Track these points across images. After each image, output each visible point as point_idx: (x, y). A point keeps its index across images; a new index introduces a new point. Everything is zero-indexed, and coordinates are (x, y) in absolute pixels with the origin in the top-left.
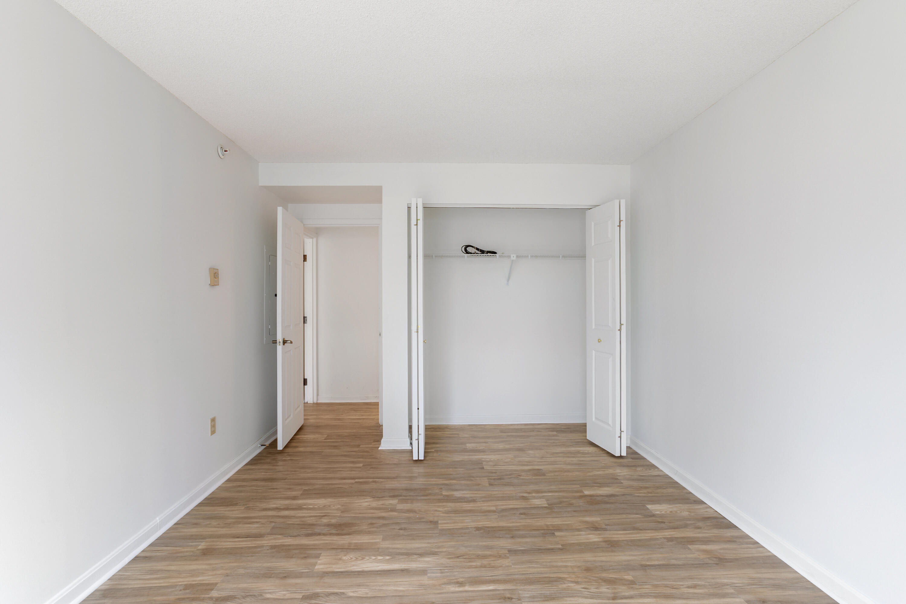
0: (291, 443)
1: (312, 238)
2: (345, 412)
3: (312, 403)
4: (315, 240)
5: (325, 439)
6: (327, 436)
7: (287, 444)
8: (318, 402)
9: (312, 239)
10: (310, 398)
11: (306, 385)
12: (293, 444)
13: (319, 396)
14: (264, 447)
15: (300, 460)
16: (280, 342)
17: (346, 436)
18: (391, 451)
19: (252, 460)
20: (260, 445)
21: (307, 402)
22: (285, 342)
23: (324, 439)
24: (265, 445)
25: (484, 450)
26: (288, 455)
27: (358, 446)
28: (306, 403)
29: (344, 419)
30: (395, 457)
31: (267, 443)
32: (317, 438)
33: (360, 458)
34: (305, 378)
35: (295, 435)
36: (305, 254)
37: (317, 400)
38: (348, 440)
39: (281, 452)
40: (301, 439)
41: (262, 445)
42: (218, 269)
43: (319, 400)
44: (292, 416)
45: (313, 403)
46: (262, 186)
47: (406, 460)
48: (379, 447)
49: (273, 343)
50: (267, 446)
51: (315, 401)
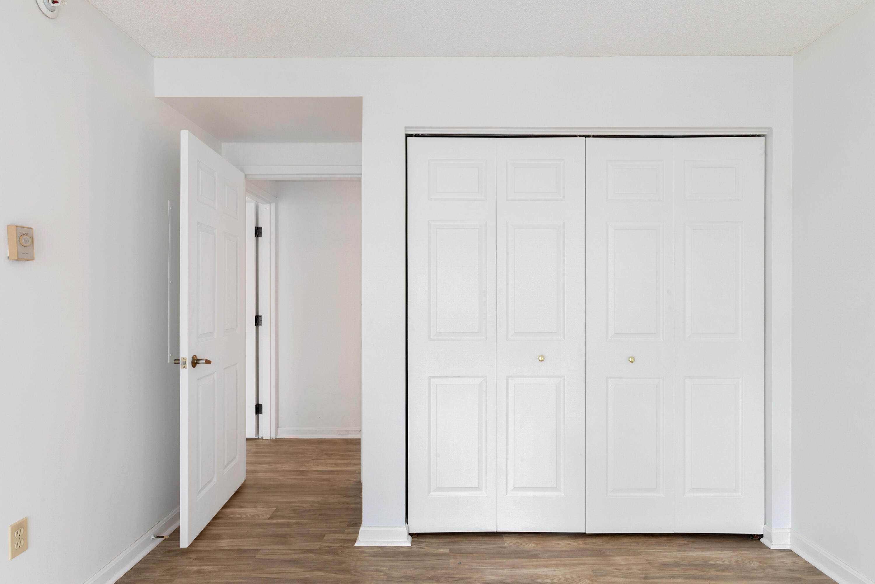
0: (212, 526)
1: (270, 203)
2: (312, 457)
3: (269, 439)
4: (273, 205)
5: (269, 519)
6: (276, 511)
7: (204, 530)
8: (278, 437)
9: (269, 205)
10: (266, 433)
11: (261, 413)
12: (216, 530)
13: (279, 429)
14: (161, 540)
15: (214, 572)
16: (185, 363)
17: (306, 511)
18: (376, 550)
19: (131, 569)
20: (154, 537)
21: (262, 438)
22: (195, 362)
23: (269, 516)
24: (163, 537)
25: (536, 552)
26: (197, 559)
27: (320, 537)
28: (260, 439)
29: (308, 471)
30: (382, 569)
31: (166, 534)
32: (258, 516)
33: (319, 569)
34: (260, 403)
35: (225, 507)
36: (259, 226)
37: (277, 434)
38: (306, 521)
39: (185, 552)
40: (232, 516)
41: (158, 537)
42: (32, 228)
43: (279, 435)
44: (215, 480)
45: (271, 439)
46: (159, 98)
47: (401, 577)
48: (355, 541)
49: (175, 363)
50: (166, 540)
51: (273, 437)
